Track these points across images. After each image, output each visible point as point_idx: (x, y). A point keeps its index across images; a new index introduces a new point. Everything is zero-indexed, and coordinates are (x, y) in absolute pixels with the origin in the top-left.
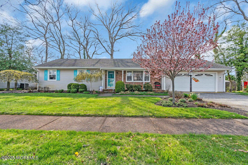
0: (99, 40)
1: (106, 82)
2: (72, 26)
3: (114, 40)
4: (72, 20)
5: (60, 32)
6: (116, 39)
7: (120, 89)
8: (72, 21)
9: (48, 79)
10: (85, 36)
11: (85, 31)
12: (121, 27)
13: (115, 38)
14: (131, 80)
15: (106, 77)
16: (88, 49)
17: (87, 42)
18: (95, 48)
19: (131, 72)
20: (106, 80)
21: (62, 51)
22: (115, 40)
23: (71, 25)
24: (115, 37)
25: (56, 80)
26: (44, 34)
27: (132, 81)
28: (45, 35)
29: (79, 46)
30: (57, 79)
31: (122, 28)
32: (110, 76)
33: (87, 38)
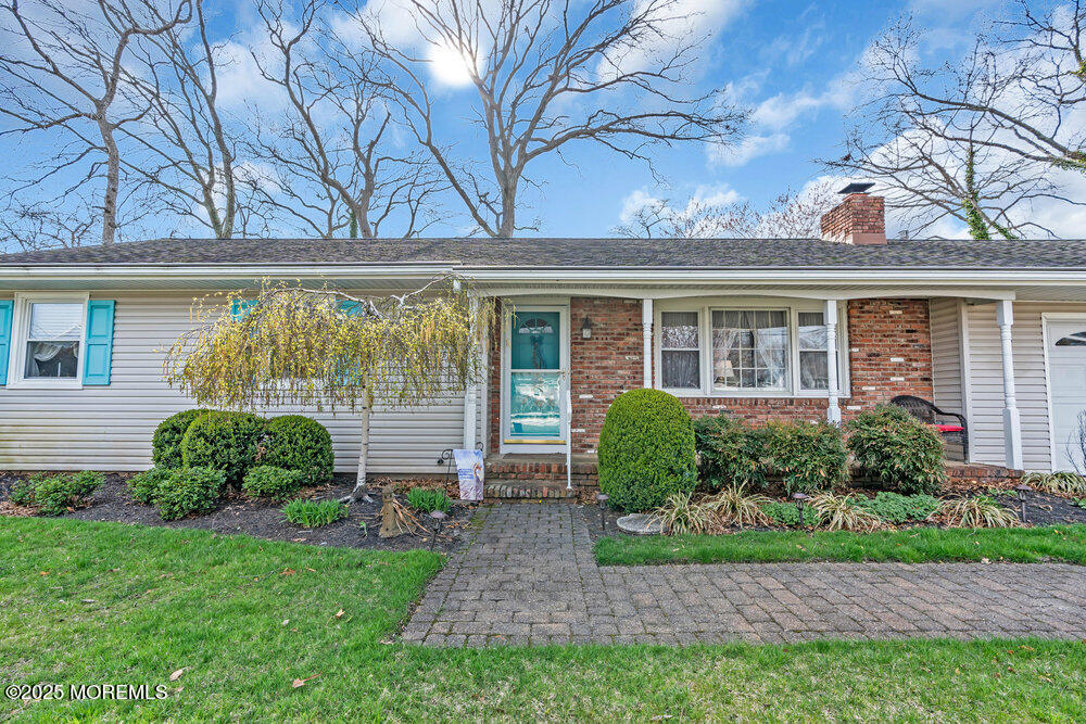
0: (435, 151)
1: (494, 394)
2: (287, 85)
3: (520, 157)
4: (282, 47)
5: (212, 108)
6: (528, 151)
7: (663, 474)
8: (286, 52)
9: (16, 378)
10: (356, 148)
11: (359, 122)
12: (560, 85)
13: (523, 148)
14: (696, 382)
15: (495, 361)
16: (377, 225)
17: (369, 176)
18: (413, 215)
19: (693, 318)
20: (495, 378)
21: (222, 216)
22: (525, 158)
23: (281, 78)
24: (523, 143)
25: (75, 383)
26: (96, 101)
27: (707, 389)
28: (100, 105)
29: (327, 206)
30: (87, 374)
31: (566, 89)
32: (528, 352)
33: (369, 156)
